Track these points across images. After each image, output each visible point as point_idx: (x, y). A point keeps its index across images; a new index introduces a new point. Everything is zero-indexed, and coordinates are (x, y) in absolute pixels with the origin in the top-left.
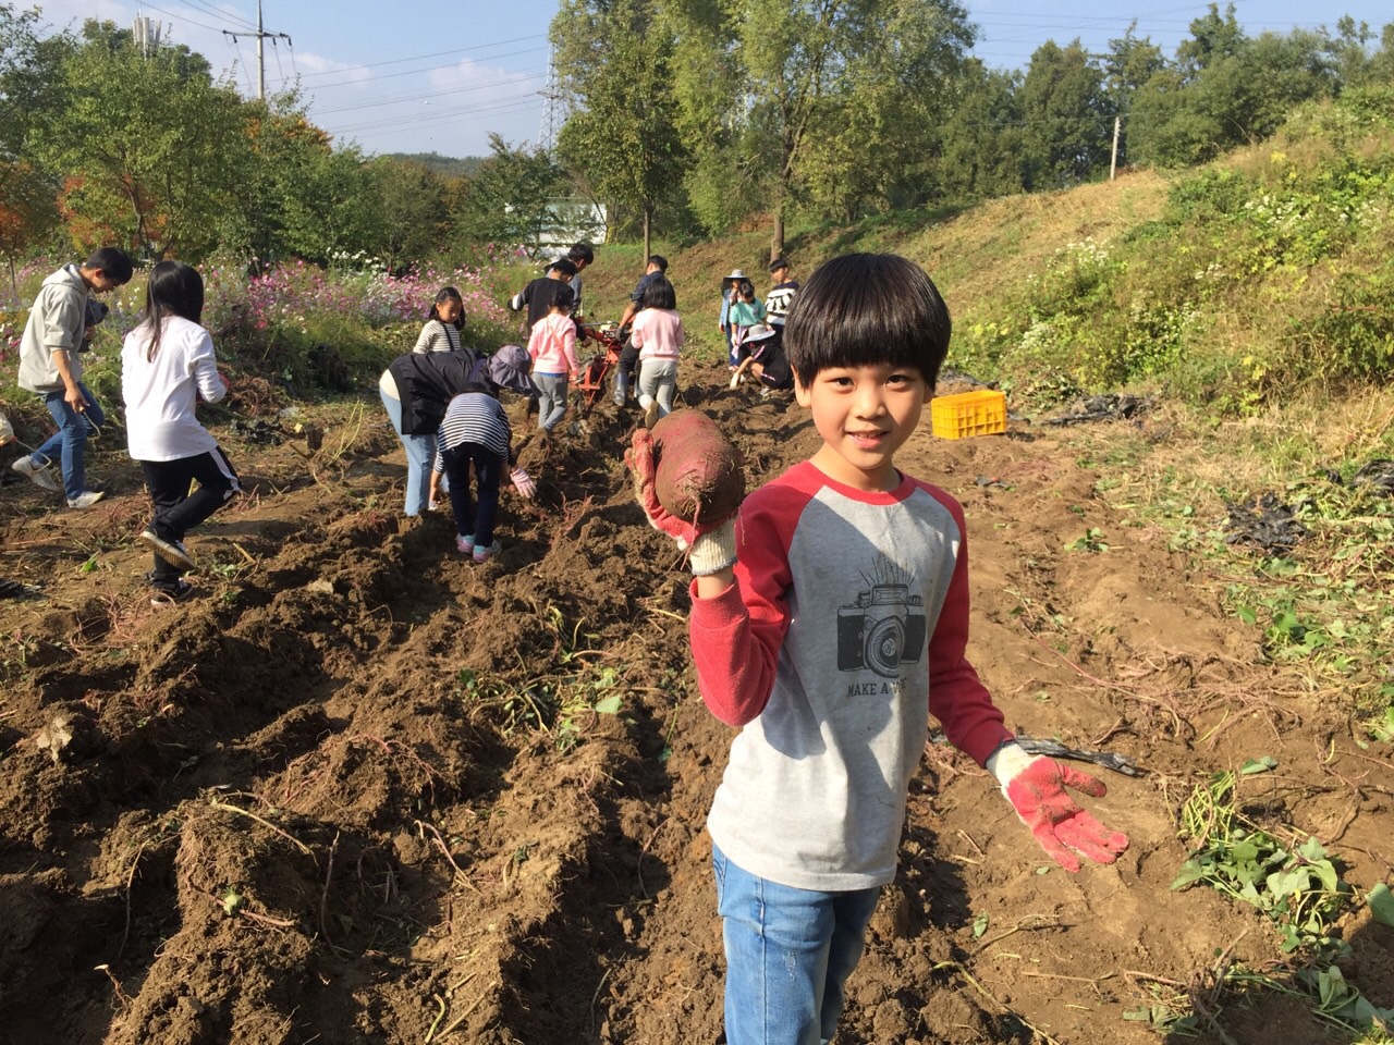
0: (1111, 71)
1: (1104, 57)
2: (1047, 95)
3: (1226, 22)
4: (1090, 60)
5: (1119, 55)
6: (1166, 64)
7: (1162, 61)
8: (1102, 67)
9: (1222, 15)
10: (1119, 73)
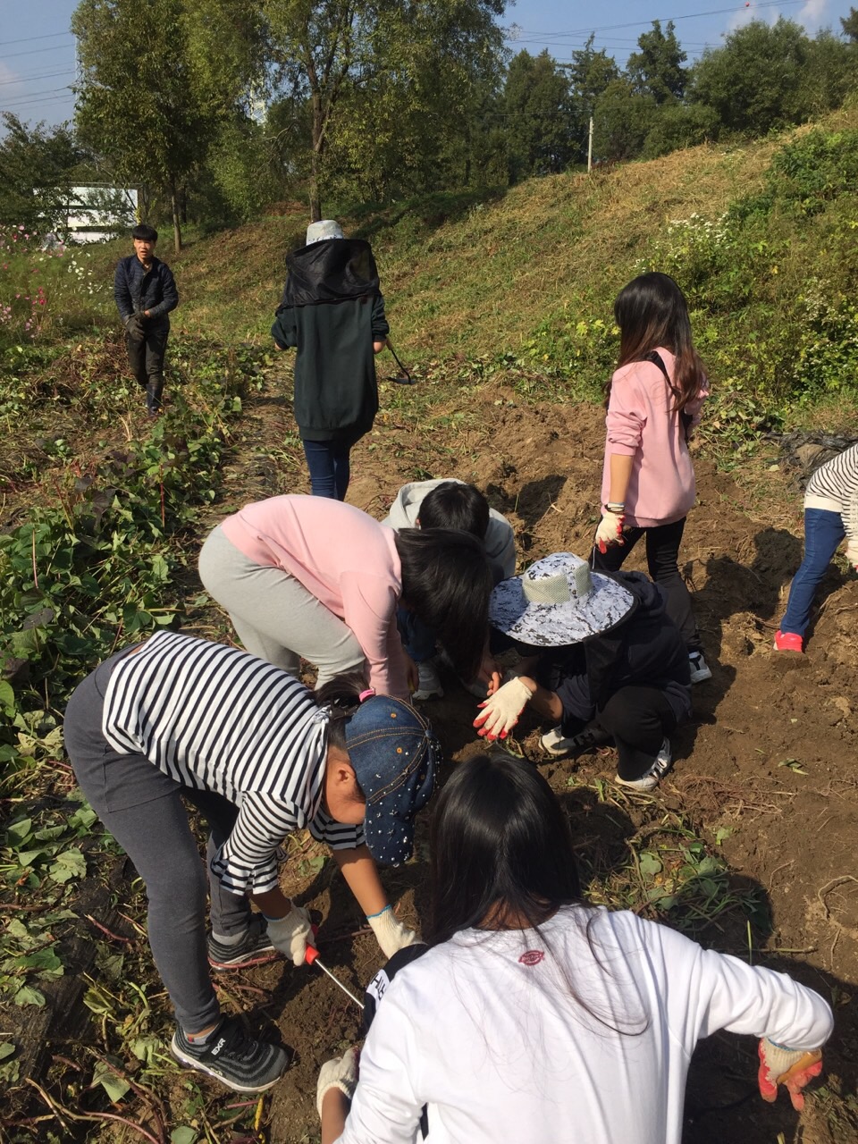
0: (576, 80)
1: (569, 66)
2: (524, 100)
3: (666, 38)
4: (558, 69)
5: (581, 65)
6: (619, 75)
7: (616, 72)
8: (568, 76)
9: (663, 31)
10: (582, 81)
